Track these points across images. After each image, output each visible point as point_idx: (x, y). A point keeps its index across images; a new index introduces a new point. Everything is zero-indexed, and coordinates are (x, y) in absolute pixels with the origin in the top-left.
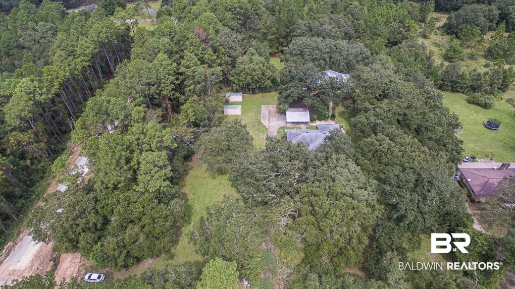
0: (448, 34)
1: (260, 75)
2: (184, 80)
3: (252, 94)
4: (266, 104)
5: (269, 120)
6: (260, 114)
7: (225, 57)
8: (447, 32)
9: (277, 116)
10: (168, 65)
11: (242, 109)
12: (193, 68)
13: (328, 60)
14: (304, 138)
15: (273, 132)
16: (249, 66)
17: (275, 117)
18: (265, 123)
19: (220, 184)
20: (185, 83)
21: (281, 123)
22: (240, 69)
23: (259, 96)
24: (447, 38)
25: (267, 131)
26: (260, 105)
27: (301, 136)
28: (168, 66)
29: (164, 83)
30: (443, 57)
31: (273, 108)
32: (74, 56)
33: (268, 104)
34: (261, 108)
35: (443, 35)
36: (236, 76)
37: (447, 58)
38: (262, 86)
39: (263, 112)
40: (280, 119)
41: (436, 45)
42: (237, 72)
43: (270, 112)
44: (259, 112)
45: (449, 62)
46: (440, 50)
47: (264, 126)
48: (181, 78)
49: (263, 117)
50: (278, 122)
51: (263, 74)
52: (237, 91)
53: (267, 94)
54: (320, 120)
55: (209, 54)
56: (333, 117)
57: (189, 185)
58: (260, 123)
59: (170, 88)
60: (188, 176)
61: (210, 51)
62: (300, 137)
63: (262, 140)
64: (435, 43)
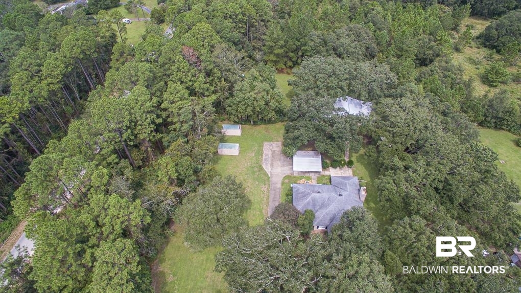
0: (485, 47)
1: (263, 107)
2: (168, 117)
3: (252, 125)
4: (268, 141)
5: (272, 165)
6: (262, 156)
7: (220, 81)
8: (485, 44)
9: (282, 158)
10: (145, 101)
11: (240, 147)
12: (178, 104)
13: (346, 88)
14: (314, 200)
15: (276, 183)
16: (249, 95)
17: (280, 160)
18: (267, 168)
19: (207, 259)
20: (169, 120)
21: (286, 171)
22: (238, 99)
23: (261, 128)
24: (485, 52)
25: (269, 181)
26: (262, 142)
27: (310, 197)
28: (146, 103)
29: (141, 125)
30: (481, 78)
31: (277, 146)
32: (39, 77)
33: (271, 140)
34: (263, 146)
35: (478, 48)
36: (234, 107)
37: (486, 80)
38: (265, 118)
39: (265, 152)
40: (285, 163)
41: (472, 61)
42: (235, 102)
43: (274, 152)
44: (260, 153)
45: (488, 85)
46: (477, 69)
47: (266, 174)
48: (164, 114)
49: (265, 160)
50: (283, 169)
51: (267, 104)
52: (235, 123)
53: (271, 125)
54: (335, 167)
55: (200, 82)
56: (350, 163)
57: (169, 260)
58: (261, 169)
59: (148, 131)
60: (169, 245)
61: (201, 77)
62: (309, 199)
63: (262, 195)
64: (470, 59)
